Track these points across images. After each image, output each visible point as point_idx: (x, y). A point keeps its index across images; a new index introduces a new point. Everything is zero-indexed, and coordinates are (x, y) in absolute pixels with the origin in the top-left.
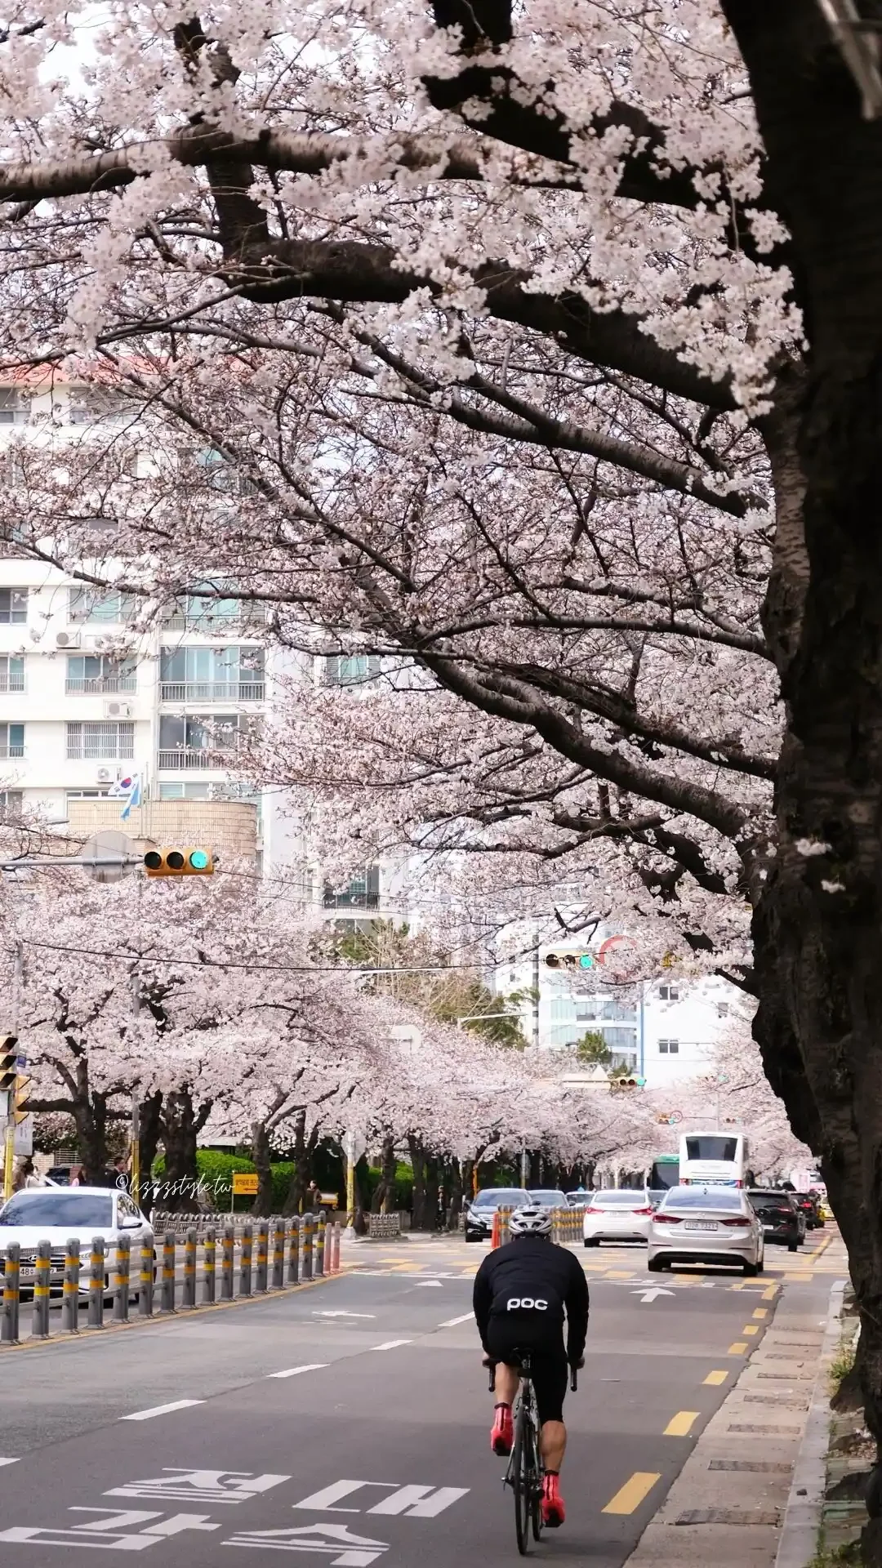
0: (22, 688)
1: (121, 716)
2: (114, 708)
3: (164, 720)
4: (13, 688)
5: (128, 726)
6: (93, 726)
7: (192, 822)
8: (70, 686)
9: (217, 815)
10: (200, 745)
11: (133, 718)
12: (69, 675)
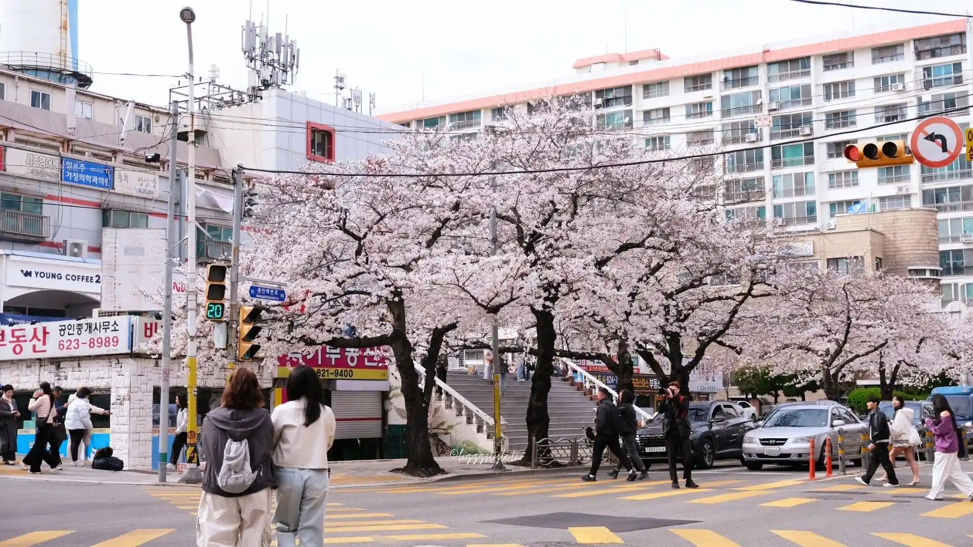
0: (857, 184)
1: (904, 192)
2: (900, 189)
3: (925, 193)
4: (854, 185)
5: (908, 197)
6: (891, 198)
7: (900, 221)
8: (880, 181)
9: (913, 217)
10: (942, 202)
11: (910, 192)
12: (879, 176)
